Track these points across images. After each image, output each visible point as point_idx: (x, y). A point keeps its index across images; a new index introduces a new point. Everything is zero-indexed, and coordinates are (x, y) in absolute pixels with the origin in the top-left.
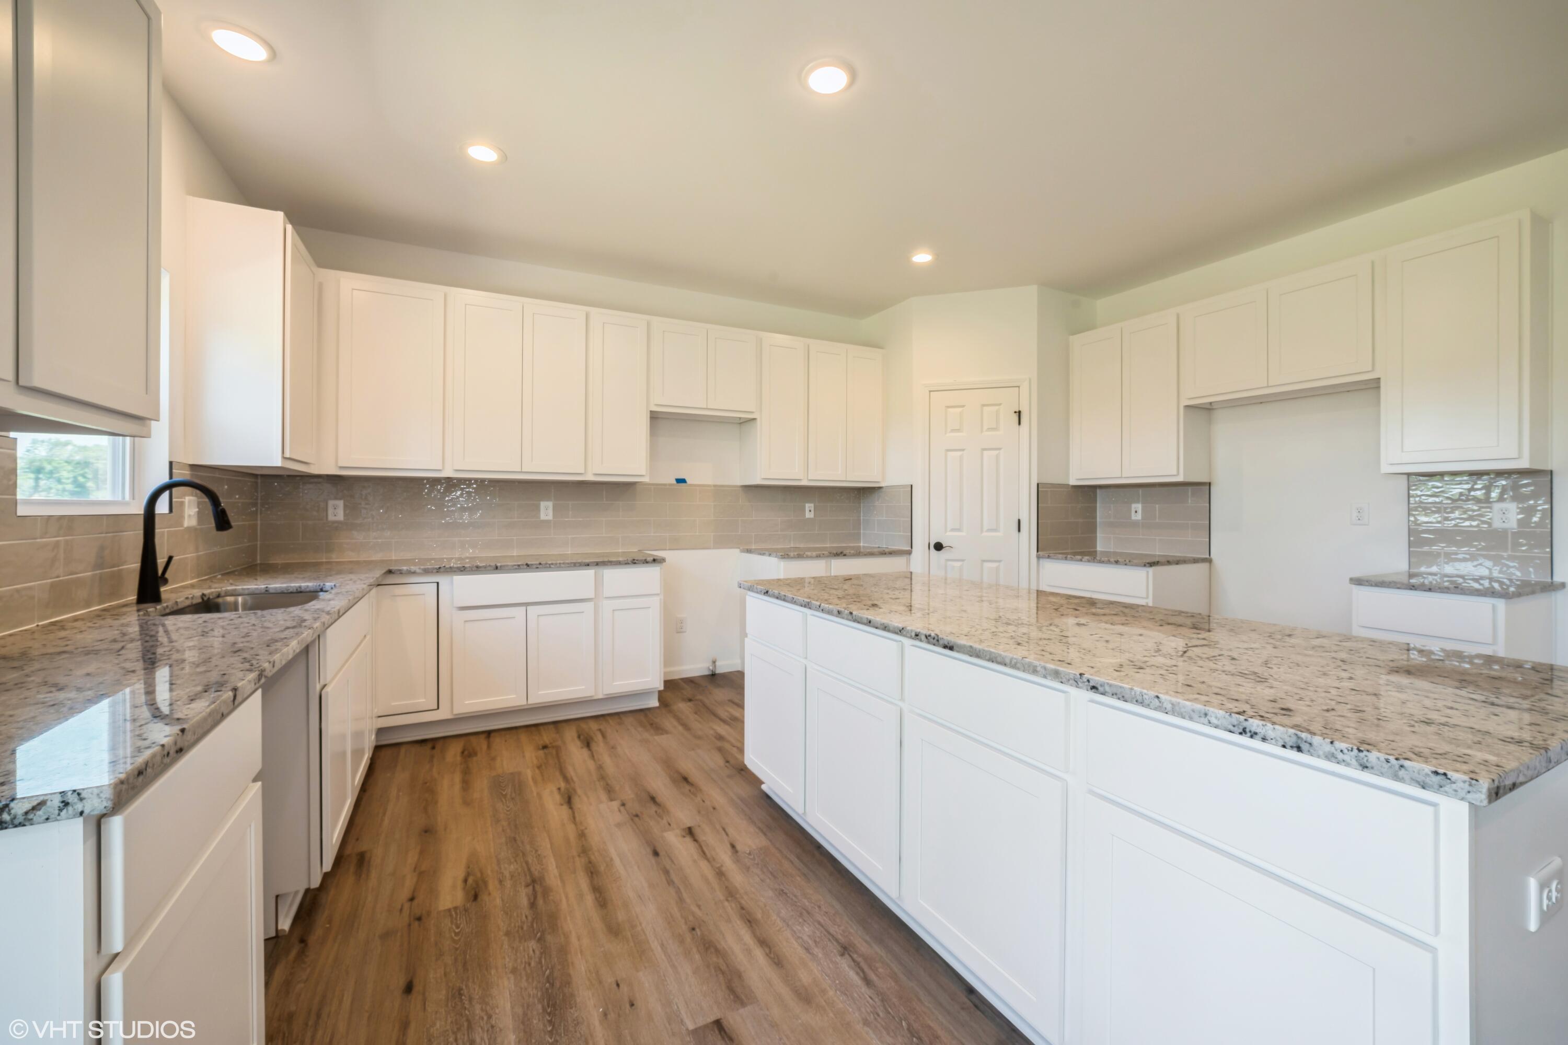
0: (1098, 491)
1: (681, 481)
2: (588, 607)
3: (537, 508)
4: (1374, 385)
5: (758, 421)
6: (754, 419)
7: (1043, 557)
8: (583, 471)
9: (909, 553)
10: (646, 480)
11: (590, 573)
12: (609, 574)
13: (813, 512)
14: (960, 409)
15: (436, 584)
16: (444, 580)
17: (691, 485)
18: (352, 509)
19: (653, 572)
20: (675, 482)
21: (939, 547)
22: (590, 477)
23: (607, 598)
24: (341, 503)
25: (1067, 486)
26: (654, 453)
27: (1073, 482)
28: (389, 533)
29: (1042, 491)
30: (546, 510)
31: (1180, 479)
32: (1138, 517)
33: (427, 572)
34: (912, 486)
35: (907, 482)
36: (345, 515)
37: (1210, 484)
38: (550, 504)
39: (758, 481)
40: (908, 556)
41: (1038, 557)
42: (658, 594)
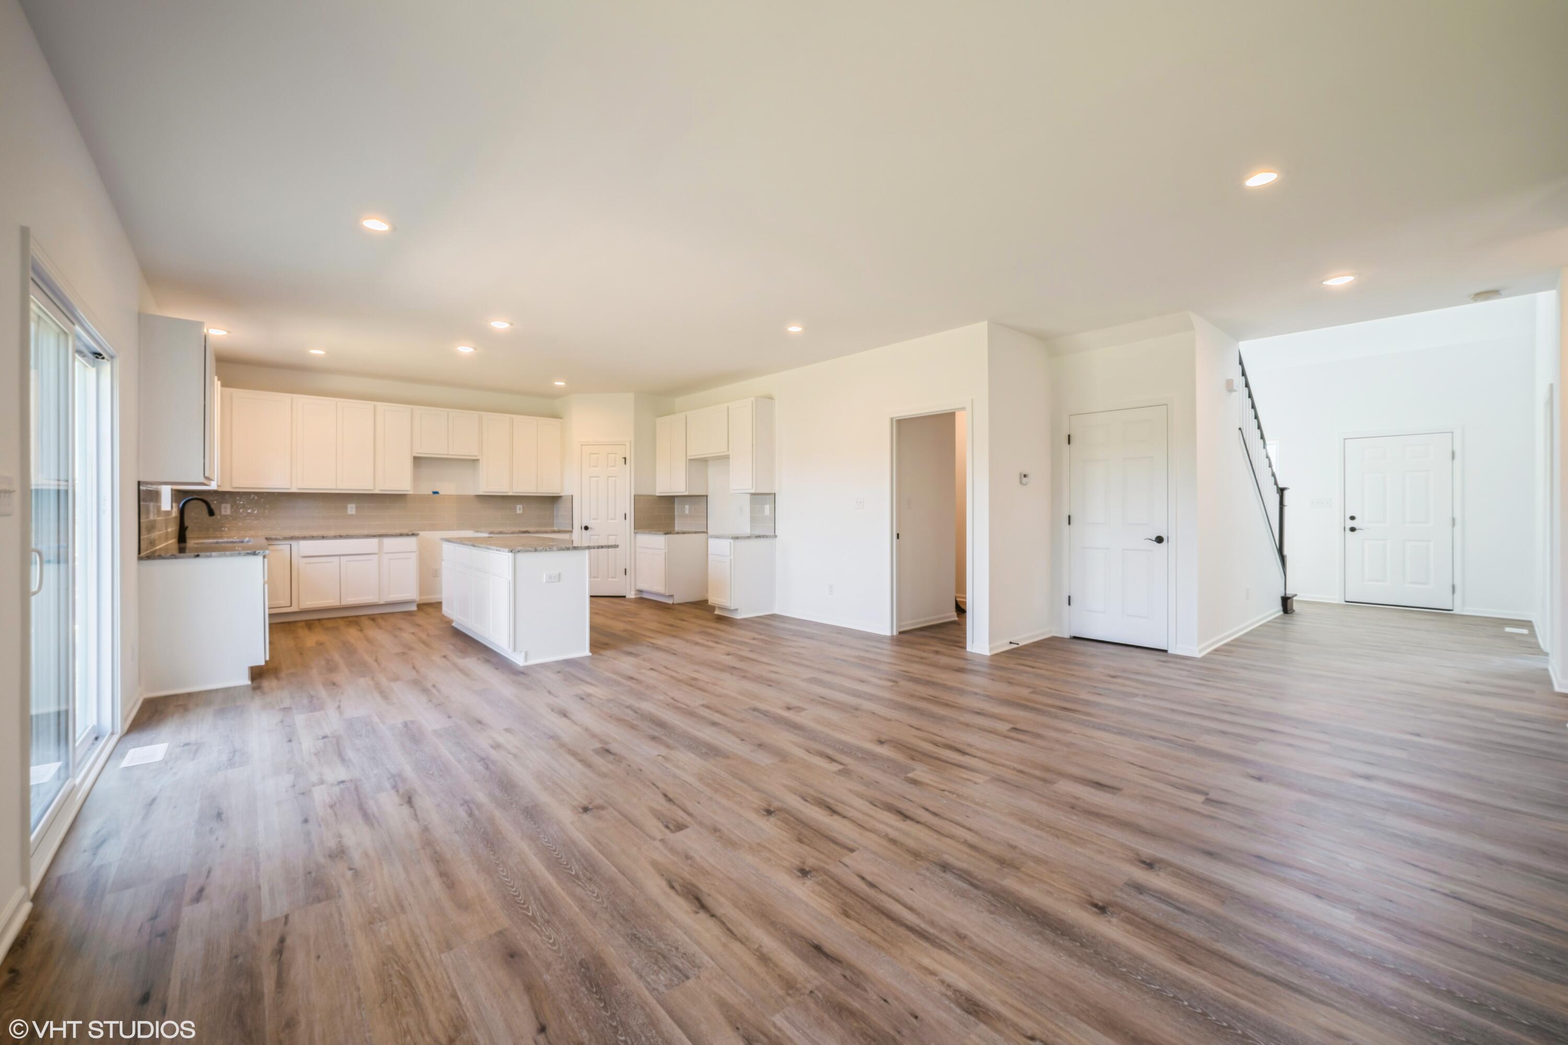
0: (676, 499)
1: (436, 493)
2: (375, 558)
3: (346, 508)
4: (727, 457)
5: (481, 461)
6: (478, 460)
7: (637, 533)
8: (372, 488)
9: (571, 532)
10: (411, 492)
11: (376, 540)
12: (386, 541)
13: (522, 509)
14: (597, 455)
15: (289, 546)
16: (294, 544)
17: (441, 495)
18: (235, 507)
19: (412, 541)
20: (431, 493)
21: (586, 528)
22: (377, 492)
23: (386, 553)
24: (229, 506)
25: (654, 496)
26: (416, 478)
27: (658, 494)
28: (256, 522)
29: (638, 499)
30: (351, 509)
31: (686, 494)
32: (687, 512)
33: (285, 539)
34: (572, 496)
35: (571, 494)
36: (232, 512)
37: (707, 496)
38: (353, 506)
39: (481, 493)
40: (571, 534)
41: (635, 533)
42: (415, 552)
